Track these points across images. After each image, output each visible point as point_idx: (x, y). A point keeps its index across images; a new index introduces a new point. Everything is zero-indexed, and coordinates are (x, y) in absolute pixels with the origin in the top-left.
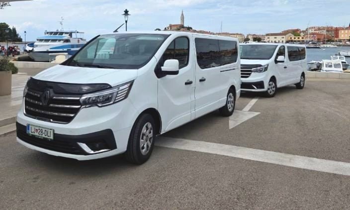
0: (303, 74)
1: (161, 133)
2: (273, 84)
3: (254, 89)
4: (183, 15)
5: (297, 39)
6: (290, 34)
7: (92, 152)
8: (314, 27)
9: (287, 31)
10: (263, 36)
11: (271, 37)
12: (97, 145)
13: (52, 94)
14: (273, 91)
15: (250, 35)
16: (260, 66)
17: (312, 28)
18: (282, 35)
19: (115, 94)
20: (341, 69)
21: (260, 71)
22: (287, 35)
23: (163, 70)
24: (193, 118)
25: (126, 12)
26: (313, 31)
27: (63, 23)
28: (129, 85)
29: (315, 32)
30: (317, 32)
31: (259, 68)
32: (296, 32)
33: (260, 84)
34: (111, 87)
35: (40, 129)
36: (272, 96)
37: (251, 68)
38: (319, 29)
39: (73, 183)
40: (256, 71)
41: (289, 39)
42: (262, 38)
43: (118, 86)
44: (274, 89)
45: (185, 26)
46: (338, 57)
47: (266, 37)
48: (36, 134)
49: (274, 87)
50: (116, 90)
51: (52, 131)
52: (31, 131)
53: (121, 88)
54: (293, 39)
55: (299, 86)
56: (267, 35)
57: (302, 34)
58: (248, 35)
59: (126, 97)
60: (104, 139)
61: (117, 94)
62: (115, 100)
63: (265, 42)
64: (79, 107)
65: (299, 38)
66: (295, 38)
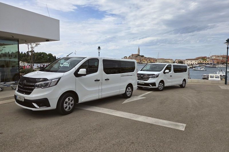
0: (185, 80)
1: (79, 103)
2: (162, 84)
3: (150, 86)
4: (139, 49)
5: (204, 62)
6: (200, 59)
7: (38, 107)
8: (215, 56)
9: (199, 57)
10: (184, 60)
11: (189, 61)
12: (41, 105)
13: (25, 82)
14: (162, 88)
15: (177, 60)
16: (154, 75)
17: (214, 56)
18: (196, 60)
19: (50, 83)
20: (219, 79)
21: (154, 77)
22: (198, 60)
23: (78, 73)
24: (100, 97)
25: (99, 48)
26: (215, 58)
27: (76, 53)
28: (58, 79)
29: (216, 58)
30: (217, 58)
31: (154, 76)
32: (204, 58)
33: (154, 84)
34: (48, 80)
35: (20, 97)
36: (162, 90)
37: (149, 76)
38: (218, 57)
39: (30, 120)
40: (152, 77)
41: (200, 62)
42: (183, 61)
43: (52, 80)
44: (163, 87)
45: (140, 55)
46: (221, 72)
47: (186, 61)
48: (19, 99)
49: (162, 86)
50: (50, 81)
51: (23, 98)
52: (18, 98)
53: (53, 81)
54: (202, 62)
55: (182, 86)
56: (186, 60)
57: (208, 60)
58: (175, 60)
59: (56, 84)
60: (44, 102)
61: (51, 83)
62: (50, 85)
63: (185, 64)
64: (34, 88)
65: (205, 62)
66: (203, 62)
